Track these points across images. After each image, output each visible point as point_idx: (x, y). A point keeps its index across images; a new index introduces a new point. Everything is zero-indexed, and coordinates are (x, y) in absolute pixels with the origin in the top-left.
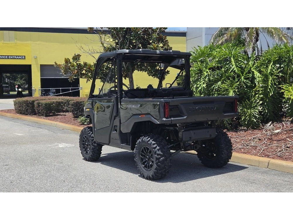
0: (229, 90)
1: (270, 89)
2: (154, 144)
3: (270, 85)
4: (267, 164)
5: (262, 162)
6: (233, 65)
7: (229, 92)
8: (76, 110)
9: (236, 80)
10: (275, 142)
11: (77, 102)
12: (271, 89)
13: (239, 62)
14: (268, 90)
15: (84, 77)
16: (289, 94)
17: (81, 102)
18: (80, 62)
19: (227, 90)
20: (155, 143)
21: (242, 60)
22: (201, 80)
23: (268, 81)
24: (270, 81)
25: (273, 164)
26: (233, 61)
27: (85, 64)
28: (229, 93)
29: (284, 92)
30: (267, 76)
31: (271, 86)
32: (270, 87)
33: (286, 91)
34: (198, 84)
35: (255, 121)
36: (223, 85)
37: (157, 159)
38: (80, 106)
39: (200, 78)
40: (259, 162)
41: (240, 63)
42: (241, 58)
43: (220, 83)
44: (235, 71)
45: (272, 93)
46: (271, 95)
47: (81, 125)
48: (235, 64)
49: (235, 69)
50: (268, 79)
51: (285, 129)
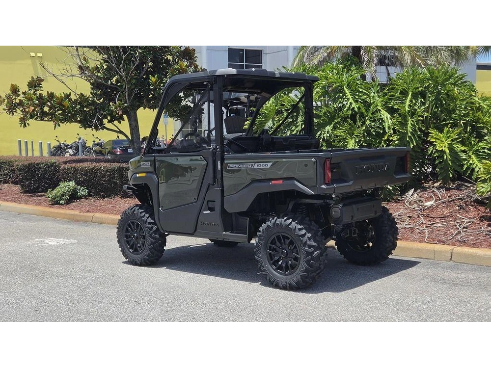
0: (348, 139)
1: (410, 137)
2: (300, 229)
3: (411, 131)
4: (450, 255)
5: (441, 252)
6: (348, 99)
7: (347, 142)
8: (27, 180)
9: (359, 123)
10: (438, 220)
11: (29, 164)
12: (412, 138)
13: (360, 94)
14: (408, 139)
15: (46, 119)
16: (442, 145)
17: (38, 164)
18: (41, 92)
19: (344, 139)
20: (302, 226)
21: (364, 91)
22: (297, 123)
23: (407, 124)
24: (409, 125)
25: (460, 254)
26: (348, 93)
27: (51, 96)
28: (347, 145)
29: (435, 142)
30: (406, 116)
31: (411, 133)
32: (410, 135)
33: (437, 140)
34: (293, 131)
35: (391, 188)
36: (336, 131)
37: (308, 254)
38: (35, 171)
39: (297, 120)
40: (434, 252)
41: (361, 96)
42: (361, 88)
43: (329, 128)
44: (354, 108)
45: (413, 144)
46: (412, 146)
47: (52, 204)
48: (352, 98)
49: (354, 105)
50: (406, 121)
51: (440, 200)
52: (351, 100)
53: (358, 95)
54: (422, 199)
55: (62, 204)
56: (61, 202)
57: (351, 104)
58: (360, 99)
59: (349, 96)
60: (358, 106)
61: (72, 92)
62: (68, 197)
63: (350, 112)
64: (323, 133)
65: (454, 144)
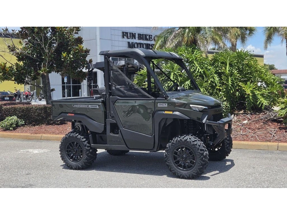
3: (231, 84)
4: (277, 147)
10: (257, 130)
12: (232, 87)
13: (204, 64)
14: (229, 88)
21: (206, 63)
23: (229, 80)
24: (230, 81)
25: (282, 146)
31: (231, 85)
32: (230, 86)
34: (169, 84)
40: (268, 146)
41: (204, 65)
42: (204, 61)
44: (201, 72)
45: (232, 91)
46: (232, 92)
47: (5, 130)
48: (199, 66)
49: (200, 70)
50: (228, 78)
51: (250, 120)
52: (198, 67)
53: (203, 65)
54: (240, 120)
55: (11, 130)
56: (11, 128)
57: (199, 69)
58: (204, 67)
59: (197, 65)
60: (203, 71)
61: (7, 62)
62: (15, 125)
63: (199, 74)
64: (185, 85)
65: (254, 90)
